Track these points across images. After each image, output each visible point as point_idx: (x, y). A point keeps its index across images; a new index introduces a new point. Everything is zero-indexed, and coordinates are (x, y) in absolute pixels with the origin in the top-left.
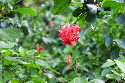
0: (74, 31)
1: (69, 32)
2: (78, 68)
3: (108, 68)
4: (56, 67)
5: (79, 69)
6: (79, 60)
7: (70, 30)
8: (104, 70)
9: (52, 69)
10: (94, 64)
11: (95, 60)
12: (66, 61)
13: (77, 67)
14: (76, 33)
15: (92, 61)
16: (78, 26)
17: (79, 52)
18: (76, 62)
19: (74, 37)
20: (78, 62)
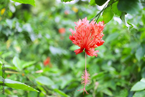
0: (95, 31)
1: (86, 32)
2: (96, 90)
3: (141, 91)
4: (67, 86)
5: (98, 91)
6: (98, 78)
7: (88, 28)
8: (135, 94)
9: (60, 91)
10: (118, 84)
11: (119, 79)
12: (80, 80)
13: (95, 88)
14: (98, 35)
15: (116, 80)
16: (102, 23)
17: (97, 67)
18: (94, 80)
19: (95, 40)
20: (97, 81)
